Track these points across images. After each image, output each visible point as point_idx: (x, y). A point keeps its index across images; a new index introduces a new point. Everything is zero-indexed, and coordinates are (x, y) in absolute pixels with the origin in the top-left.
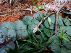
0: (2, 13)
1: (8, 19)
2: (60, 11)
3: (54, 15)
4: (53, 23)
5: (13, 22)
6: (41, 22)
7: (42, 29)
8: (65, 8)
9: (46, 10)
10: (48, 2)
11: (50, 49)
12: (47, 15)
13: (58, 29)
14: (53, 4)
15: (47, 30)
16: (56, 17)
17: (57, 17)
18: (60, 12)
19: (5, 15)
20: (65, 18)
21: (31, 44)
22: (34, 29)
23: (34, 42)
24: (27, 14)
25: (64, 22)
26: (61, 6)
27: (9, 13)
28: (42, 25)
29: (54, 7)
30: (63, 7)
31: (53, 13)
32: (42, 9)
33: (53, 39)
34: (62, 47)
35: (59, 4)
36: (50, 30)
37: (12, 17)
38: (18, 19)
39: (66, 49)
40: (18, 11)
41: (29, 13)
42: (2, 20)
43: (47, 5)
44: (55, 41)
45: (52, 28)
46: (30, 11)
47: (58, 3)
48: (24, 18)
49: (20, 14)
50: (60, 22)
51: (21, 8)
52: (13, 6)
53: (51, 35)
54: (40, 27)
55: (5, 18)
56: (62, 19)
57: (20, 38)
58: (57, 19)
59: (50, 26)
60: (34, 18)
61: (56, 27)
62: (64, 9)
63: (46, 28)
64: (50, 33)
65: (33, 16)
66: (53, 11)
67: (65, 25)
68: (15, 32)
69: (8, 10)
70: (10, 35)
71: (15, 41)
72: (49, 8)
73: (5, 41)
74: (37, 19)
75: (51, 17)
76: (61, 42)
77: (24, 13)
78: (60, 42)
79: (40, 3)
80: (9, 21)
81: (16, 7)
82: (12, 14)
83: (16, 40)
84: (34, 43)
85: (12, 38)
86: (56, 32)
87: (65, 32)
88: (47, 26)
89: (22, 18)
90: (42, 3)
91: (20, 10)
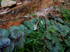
0: (7, 20)
2: (47, 16)
3: (43, 19)
6: (37, 24)
8: (50, 14)
9: (38, 16)
10: (37, 11)
12: (39, 19)
14: (41, 12)
19: (11, 21)
22: (35, 28)
24: (25, 20)
26: (47, 13)
27: (13, 20)
29: (42, 14)
31: (42, 18)
32: (35, 16)
33: (46, 32)
35: (45, 11)
36: (43, 28)
37: (16, 23)
40: (18, 18)
42: (10, 25)
43: (37, 13)
44: (48, 33)
46: (27, 18)
48: (24, 22)
49: (20, 20)
50: (48, 23)
51: (21, 16)
52: (14, 15)
56: (49, 21)
58: (46, 21)
59: (43, 26)
60: (31, 22)
61: (47, 26)
63: (41, 27)
64: (43, 30)
65: (30, 21)
66: (43, 17)
67: (52, 25)
69: (11, 18)
71: (24, 36)
72: (39, 14)
74: (33, 22)
76: (51, 34)
77: (23, 19)
80: (14, 25)
81: (17, 15)
82: (15, 21)
86: (47, 29)
87: (52, 28)
90: (34, 12)
91: (20, 18)
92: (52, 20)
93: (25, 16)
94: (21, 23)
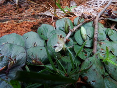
0: (2, 18)
1: (12, 29)
2: (101, 16)
3: (90, 24)
4: (90, 36)
5: (21, 35)
7: (71, 47)
8: (110, 12)
9: (77, 15)
10: (79, 2)
11: (87, 79)
12: (79, 23)
13: (99, 47)
14: (89, 6)
15: (80, 47)
16: (94, 26)
17: (96, 26)
18: (101, 18)
19: (7, 22)
20: (109, 29)
21: (53, 71)
22: (58, 45)
23: (57, 68)
24: (45, 21)
25: (109, 34)
27: (15, 19)
28: (71, 40)
29: (89, 11)
30: (106, 10)
32: (71, 14)
33: (91, 62)
34: (106, 76)
35: (99, 5)
36: (85, 47)
37: (19, 26)
38: (30, 30)
39: (113, 81)
40: (29, 16)
41: (48, 20)
43: (79, 7)
44: (94, 67)
45: (88, 44)
46: (49, 16)
47: (96, 4)
48: (40, 27)
49: (32, 21)
50: (102, 34)
51: (35, 10)
52: (20, 7)
53: (86, 56)
54: (67, 42)
55: (8, 28)
56: (105, 30)
57: (33, 61)
58: (96, 30)
59: (84, 41)
60: (57, 28)
62: (107, 14)
63: (78, 44)
64: (84, 54)
65: (55, 24)
66: (89, 17)
67: (110, 40)
68: (24, 51)
69: (13, 14)
70: (15, 57)
71: (25, 66)
72: (82, 11)
73: (7, 67)
74: (62, 29)
75: (86, 27)
76: (104, 69)
77: (40, 19)
78: (102, 69)
79: (67, 4)
80: (13, 32)
81: (26, 9)
82: (19, 21)
83: (26, 64)
84: (57, 70)
85: (19, 61)
86: (95, 50)
87: (111, 52)
88: (80, 41)
89: (37, 28)
90: (70, 4)
91: (34, 15)
92: (113, 27)
93: (45, 13)
94: (32, 28)
